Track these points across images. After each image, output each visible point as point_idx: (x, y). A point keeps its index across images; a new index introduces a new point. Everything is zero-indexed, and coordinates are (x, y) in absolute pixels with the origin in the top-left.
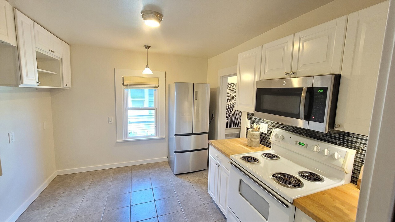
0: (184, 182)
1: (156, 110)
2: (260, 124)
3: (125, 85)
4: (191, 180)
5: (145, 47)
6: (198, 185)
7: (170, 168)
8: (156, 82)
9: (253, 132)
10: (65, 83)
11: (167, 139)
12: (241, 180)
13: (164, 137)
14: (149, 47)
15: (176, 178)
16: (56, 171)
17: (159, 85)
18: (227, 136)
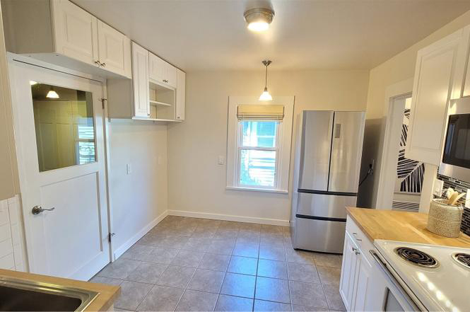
0: (305, 263)
1: (277, 151)
2: (466, 192)
3: (240, 117)
4: (318, 264)
5: (265, 63)
6: (328, 275)
7: (290, 238)
8: (280, 111)
9: (443, 206)
10: (178, 116)
11: (290, 194)
12: (388, 290)
13: (287, 191)
14: (269, 62)
15: (295, 254)
16: (167, 211)
17: (283, 116)
18: (397, 205)
